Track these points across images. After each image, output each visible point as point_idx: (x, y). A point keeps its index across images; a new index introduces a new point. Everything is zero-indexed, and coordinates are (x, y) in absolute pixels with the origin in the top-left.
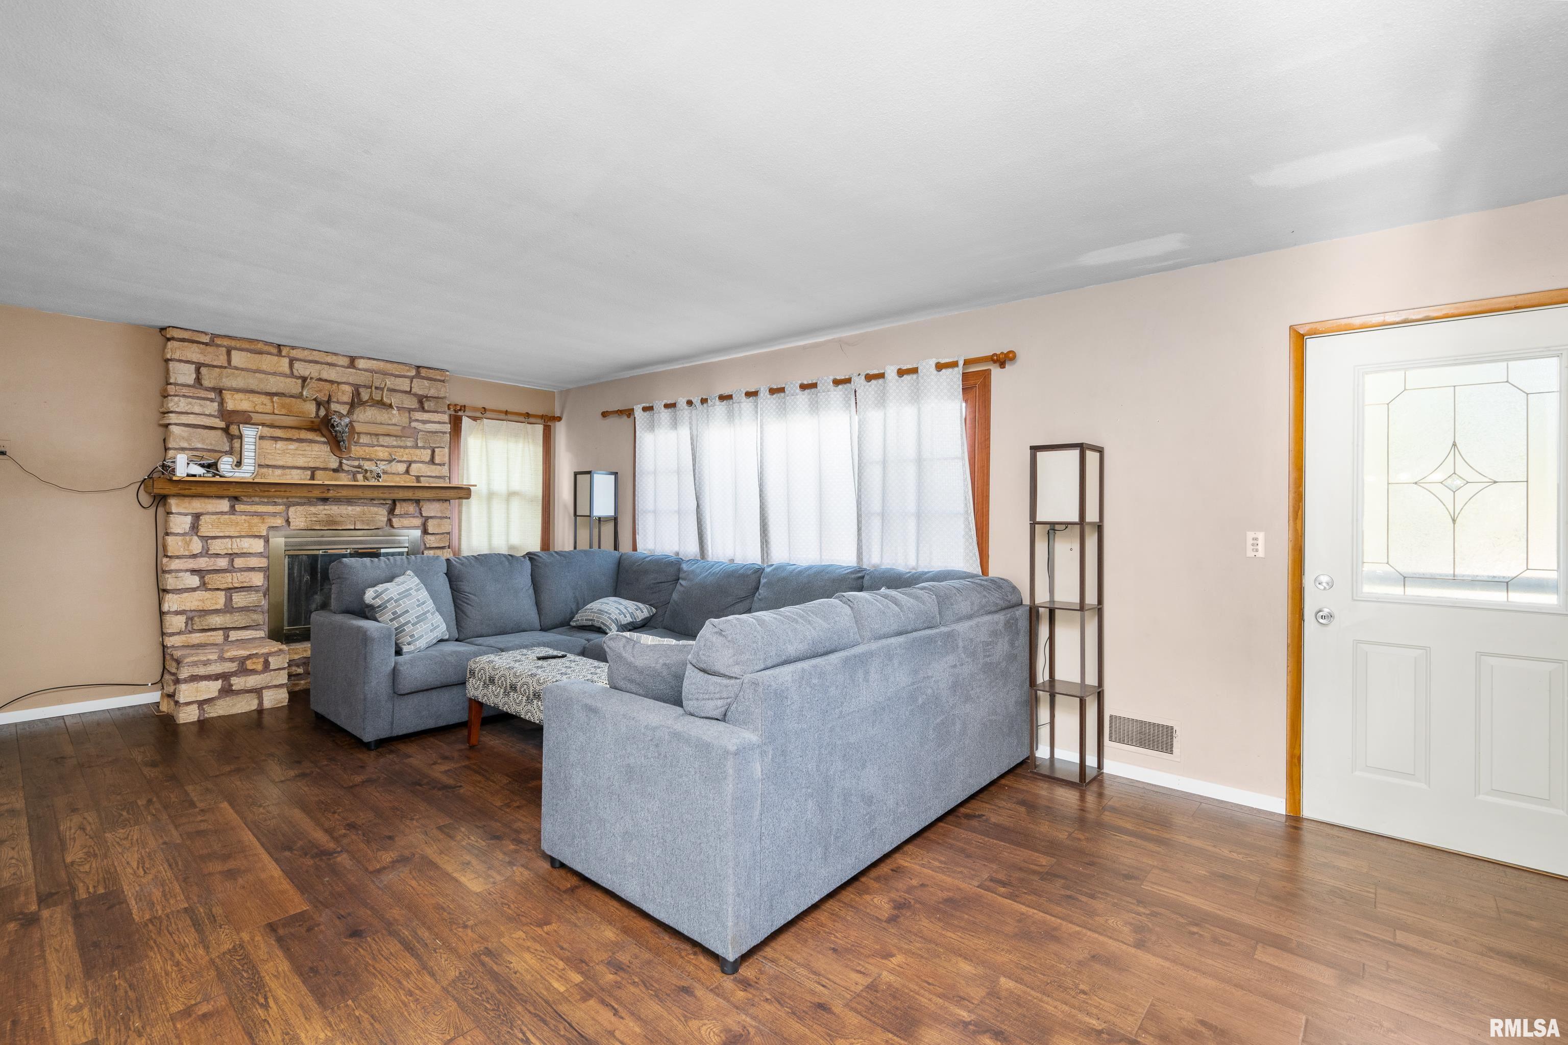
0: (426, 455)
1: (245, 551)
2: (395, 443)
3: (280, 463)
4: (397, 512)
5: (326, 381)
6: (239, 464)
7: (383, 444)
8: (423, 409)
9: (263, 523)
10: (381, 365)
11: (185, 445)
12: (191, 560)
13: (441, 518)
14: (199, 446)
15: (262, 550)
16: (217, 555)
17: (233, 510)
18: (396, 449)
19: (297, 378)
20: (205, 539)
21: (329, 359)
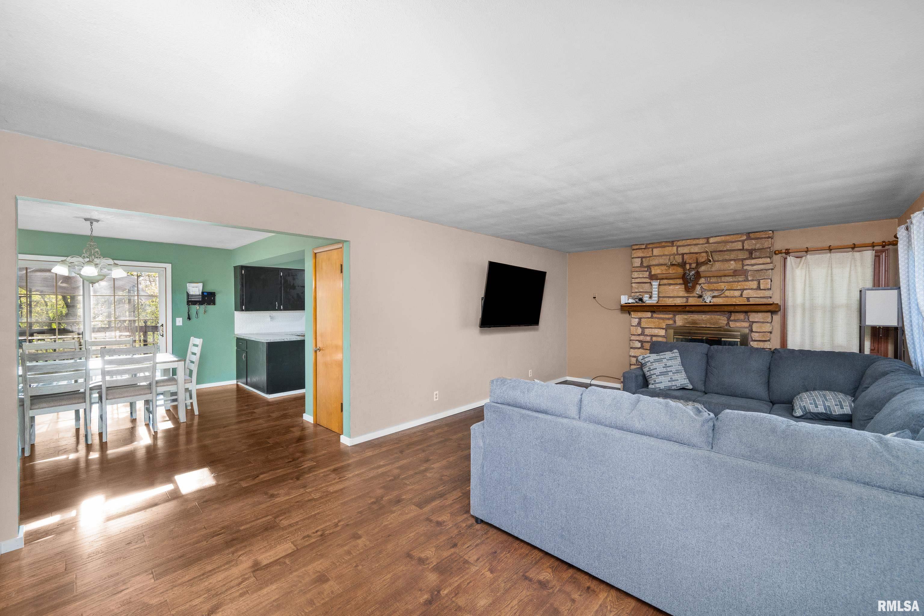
0: (754, 285)
1: (656, 334)
2: (731, 280)
3: (672, 295)
4: (732, 318)
5: (693, 253)
6: (651, 297)
7: (724, 281)
8: (751, 258)
9: (664, 322)
10: (723, 238)
11: (637, 291)
12: (637, 336)
13: (763, 322)
14: (642, 290)
15: (664, 334)
16: (647, 335)
17: (652, 317)
18: (732, 283)
19: (680, 255)
20: (643, 329)
21: (695, 242)
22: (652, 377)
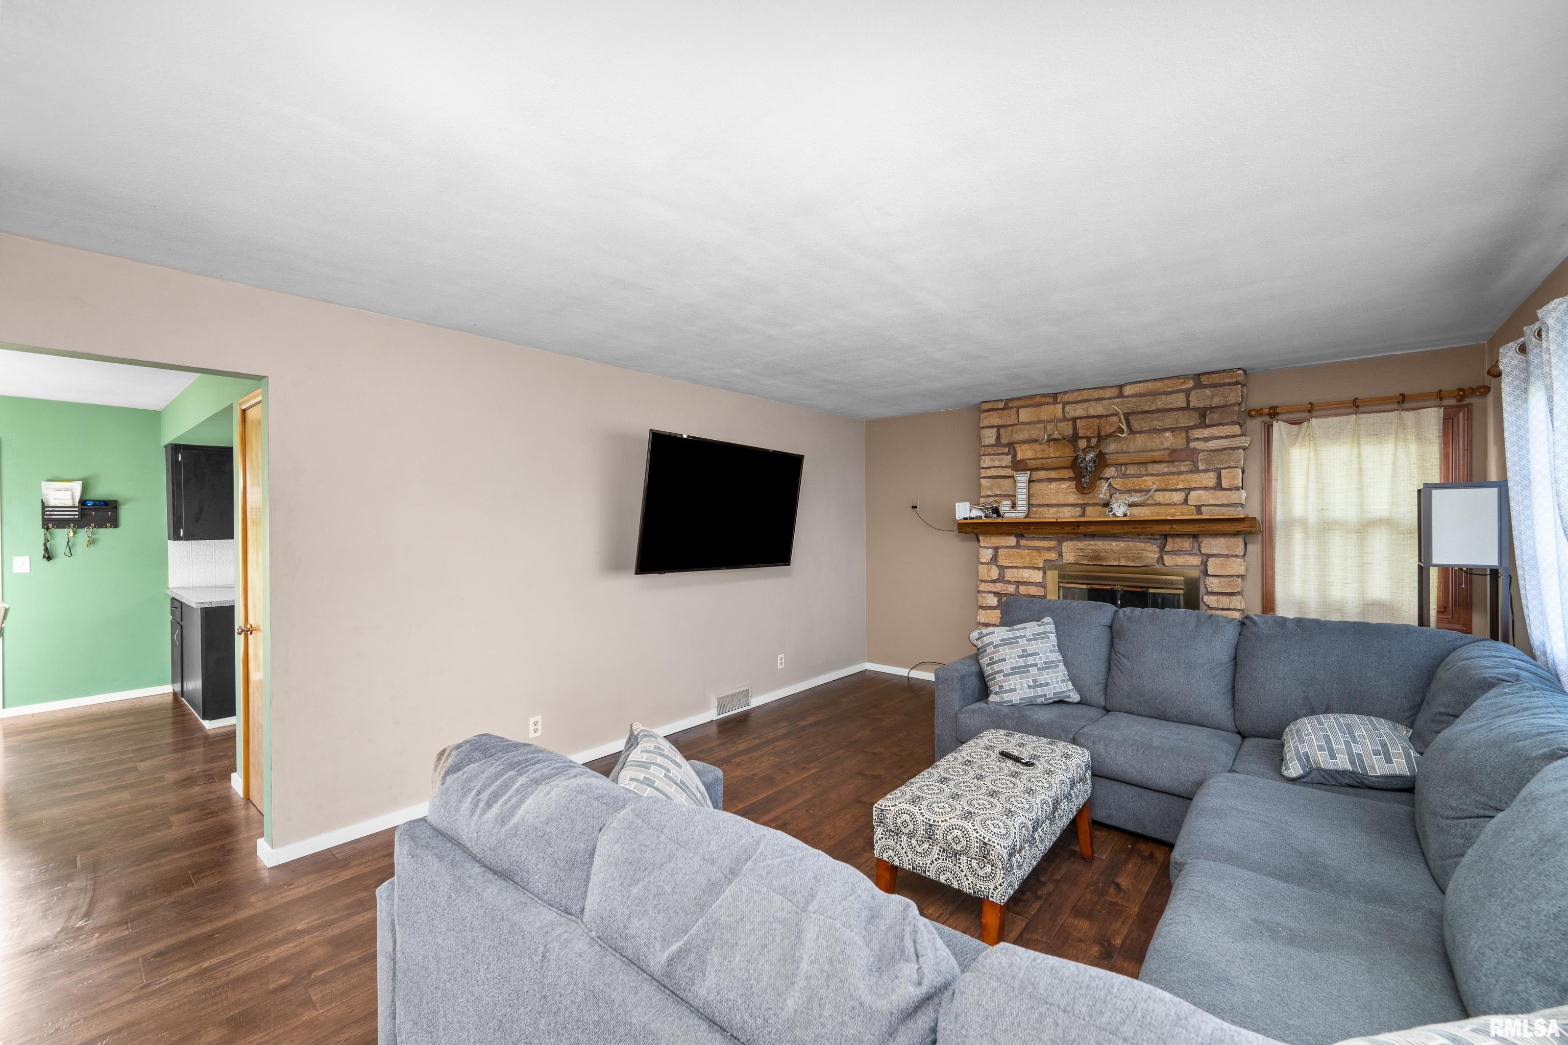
0: (1209, 479)
1: (1025, 580)
2: (1166, 470)
3: (1054, 502)
4: (1168, 548)
5: (1093, 417)
6: (1014, 506)
7: (1152, 472)
8: (1203, 425)
9: (1040, 556)
10: (1150, 385)
11: (990, 493)
12: (991, 584)
13: (1227, 556)
14: (998, 492)
15: (1041, 580)
16: (1009, 582)
17: (1018, 546)
18: (1168, 477)
19: (1068, 420)
20: (1002, 568)
21: (1096, 395)
22: (995, 678)
